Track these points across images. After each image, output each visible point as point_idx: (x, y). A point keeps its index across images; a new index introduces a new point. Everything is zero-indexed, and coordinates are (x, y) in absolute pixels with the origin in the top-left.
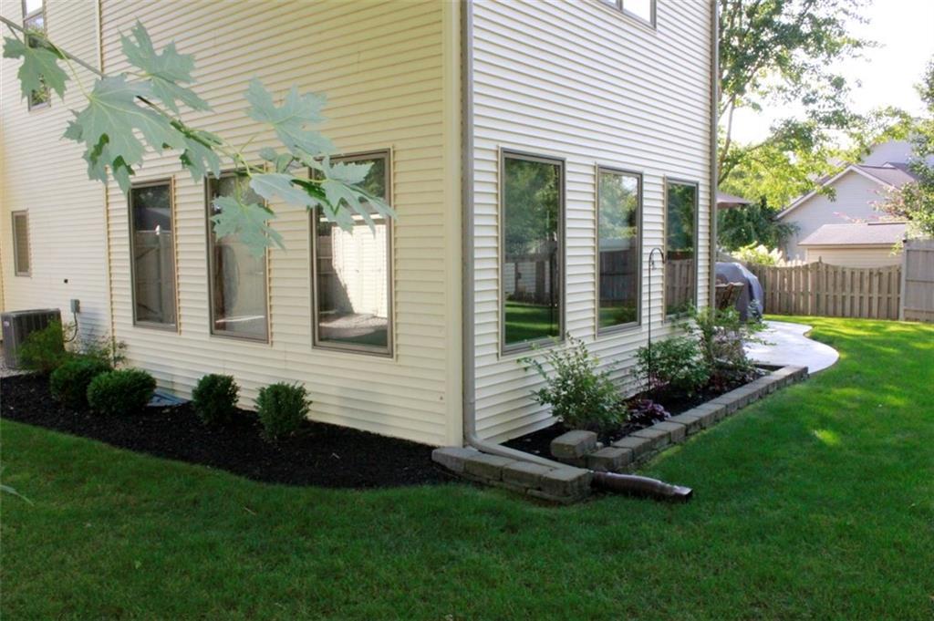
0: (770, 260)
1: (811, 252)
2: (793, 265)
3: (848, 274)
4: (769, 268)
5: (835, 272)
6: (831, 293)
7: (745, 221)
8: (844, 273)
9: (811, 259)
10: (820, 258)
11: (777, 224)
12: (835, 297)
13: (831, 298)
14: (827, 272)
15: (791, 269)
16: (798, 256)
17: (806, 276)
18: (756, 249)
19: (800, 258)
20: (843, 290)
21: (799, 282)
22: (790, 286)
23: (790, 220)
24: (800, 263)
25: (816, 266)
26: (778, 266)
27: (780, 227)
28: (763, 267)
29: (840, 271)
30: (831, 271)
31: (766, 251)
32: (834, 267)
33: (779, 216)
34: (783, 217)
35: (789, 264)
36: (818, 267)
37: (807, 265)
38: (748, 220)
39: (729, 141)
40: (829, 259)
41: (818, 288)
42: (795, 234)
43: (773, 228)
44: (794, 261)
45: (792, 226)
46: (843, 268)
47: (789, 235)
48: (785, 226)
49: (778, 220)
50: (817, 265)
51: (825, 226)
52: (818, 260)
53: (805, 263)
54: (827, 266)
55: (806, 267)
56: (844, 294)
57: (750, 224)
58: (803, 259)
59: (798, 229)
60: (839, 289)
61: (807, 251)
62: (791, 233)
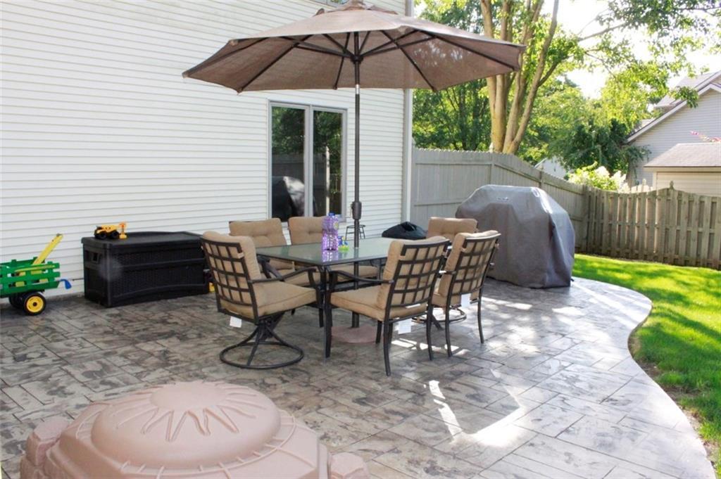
0: (611, 184)
1: (660, 176)
2: (639, 191)
3: (708, 204)
4: (608, 194)
5: (690, 202)
6: (683, 228)
7: (593, 144)
8: (702, 203)
9: (659, 183)
10: (672, 184)
11: (627, 147)
12: (688, 233)
13: (683, 234)
14: (680, 202)
15: (635, 196)
16: (645, 180)
17: (653, 205)
18: (595, 171)
19: (647, 184)
20: (700, 224)
21: (644, 213)
22: (632, 216)
23: (640, 144)
24: (647, 189)
25: (665, 193)
26: (620, 191)
27: (630, 150)
28: (600, 193)
29: (697, 200)
30: (685, 199)
31: (607, 173)
32: (689, 195)
33: (630, 139)
34: (634, 141)
35: (634, 190)
36: (668, 194)
37: (655, 192)
38: (597, 142)
39: (554, 24)
40: (683, 184)
41: (667, 222)
42: (645, 158)
43: (622, 152)
44: (640, 187)
45: (643, 150)
46: (701, 197)
47: (639, 158)
48: (635, 149)
49: (629, 144)
50: (667, 192)
51: (679, 144)
52: (669, 187)
53: (652, 189)
54: (680, 194)
55: (653, 193)
56: (700, 230)
57: (598, 147)
58: (650, 184)
59: (648, 152)
60: (694, 222)
61: (654, 175)
62: (641, 156)
